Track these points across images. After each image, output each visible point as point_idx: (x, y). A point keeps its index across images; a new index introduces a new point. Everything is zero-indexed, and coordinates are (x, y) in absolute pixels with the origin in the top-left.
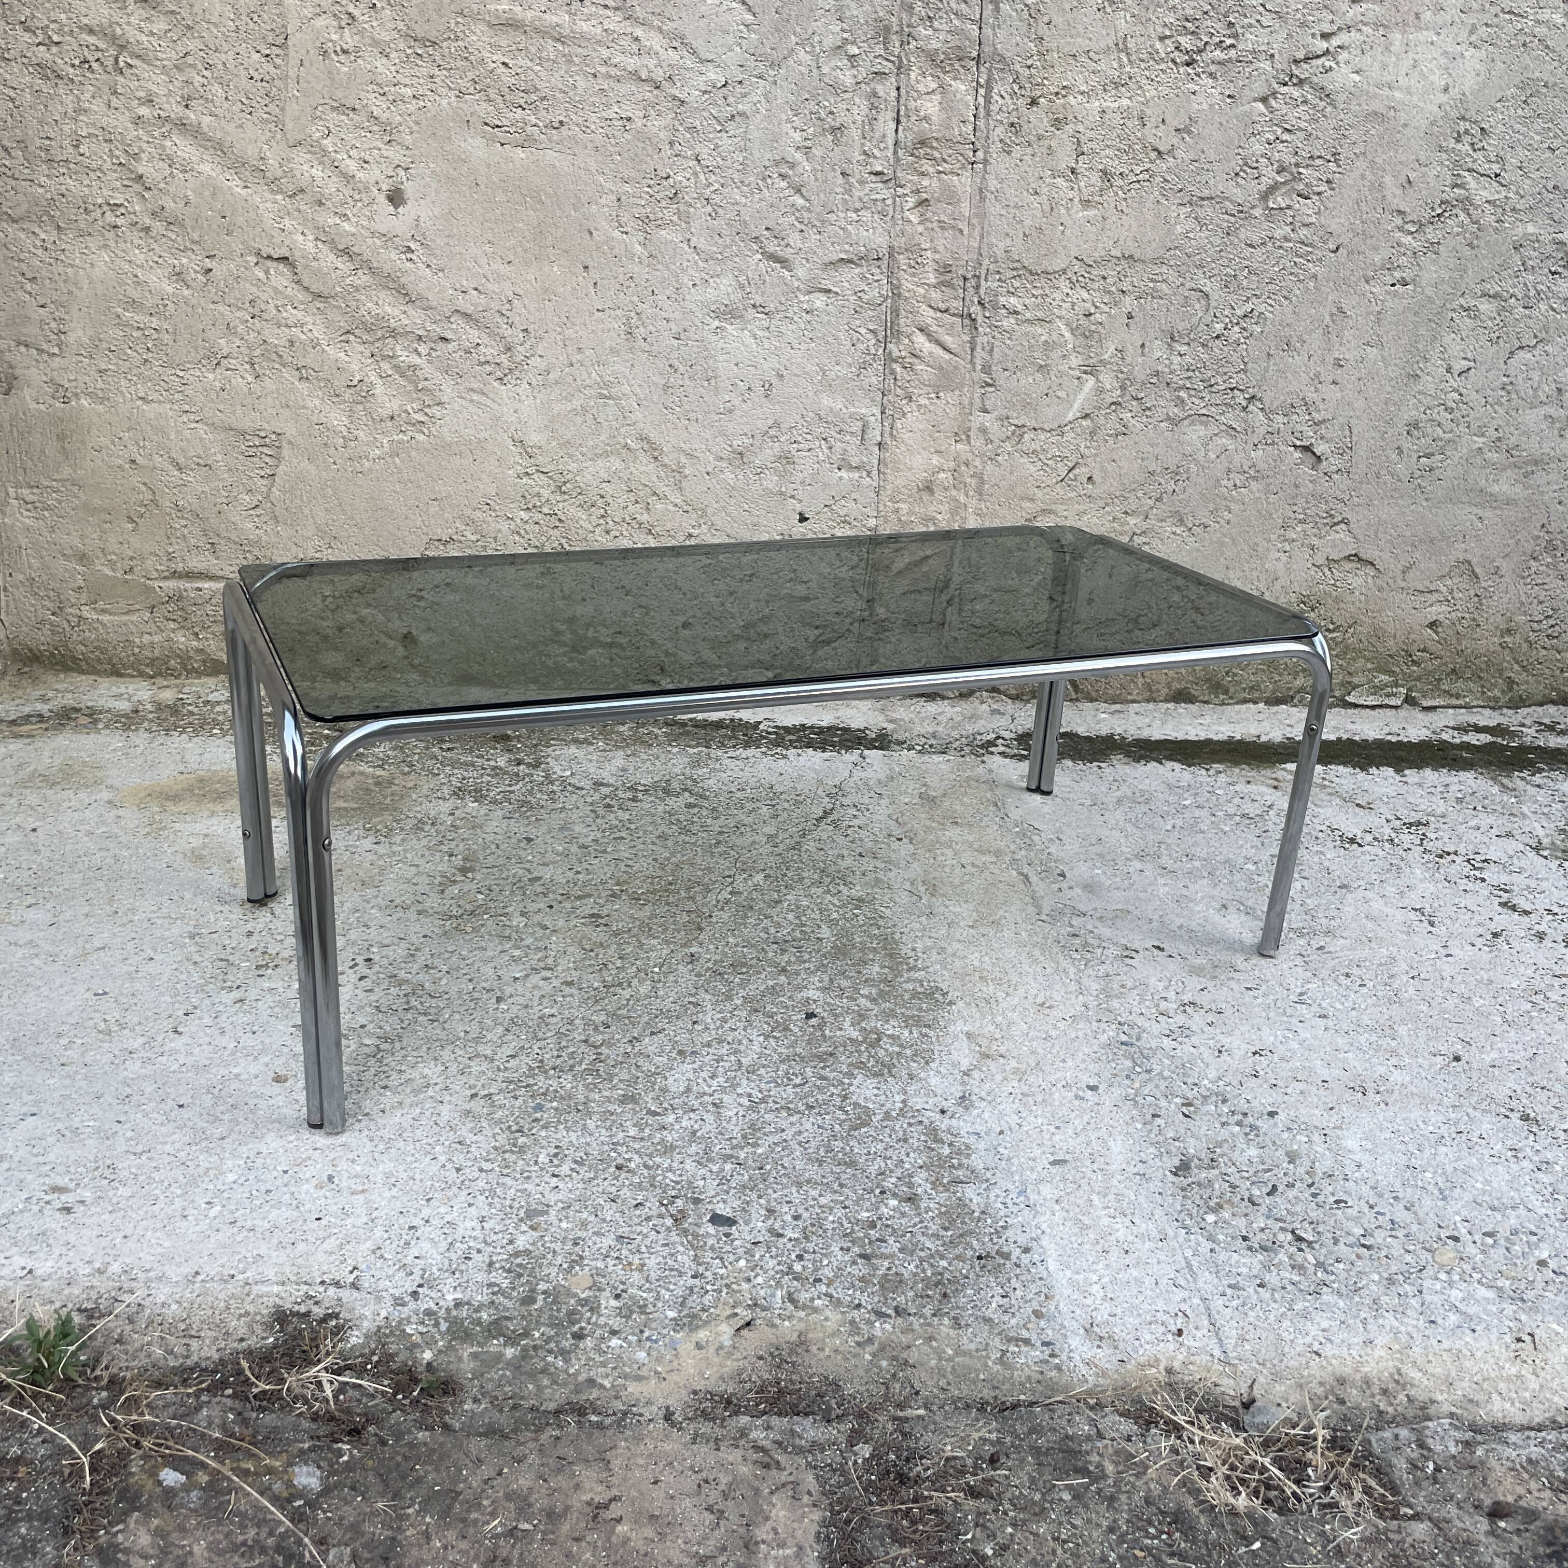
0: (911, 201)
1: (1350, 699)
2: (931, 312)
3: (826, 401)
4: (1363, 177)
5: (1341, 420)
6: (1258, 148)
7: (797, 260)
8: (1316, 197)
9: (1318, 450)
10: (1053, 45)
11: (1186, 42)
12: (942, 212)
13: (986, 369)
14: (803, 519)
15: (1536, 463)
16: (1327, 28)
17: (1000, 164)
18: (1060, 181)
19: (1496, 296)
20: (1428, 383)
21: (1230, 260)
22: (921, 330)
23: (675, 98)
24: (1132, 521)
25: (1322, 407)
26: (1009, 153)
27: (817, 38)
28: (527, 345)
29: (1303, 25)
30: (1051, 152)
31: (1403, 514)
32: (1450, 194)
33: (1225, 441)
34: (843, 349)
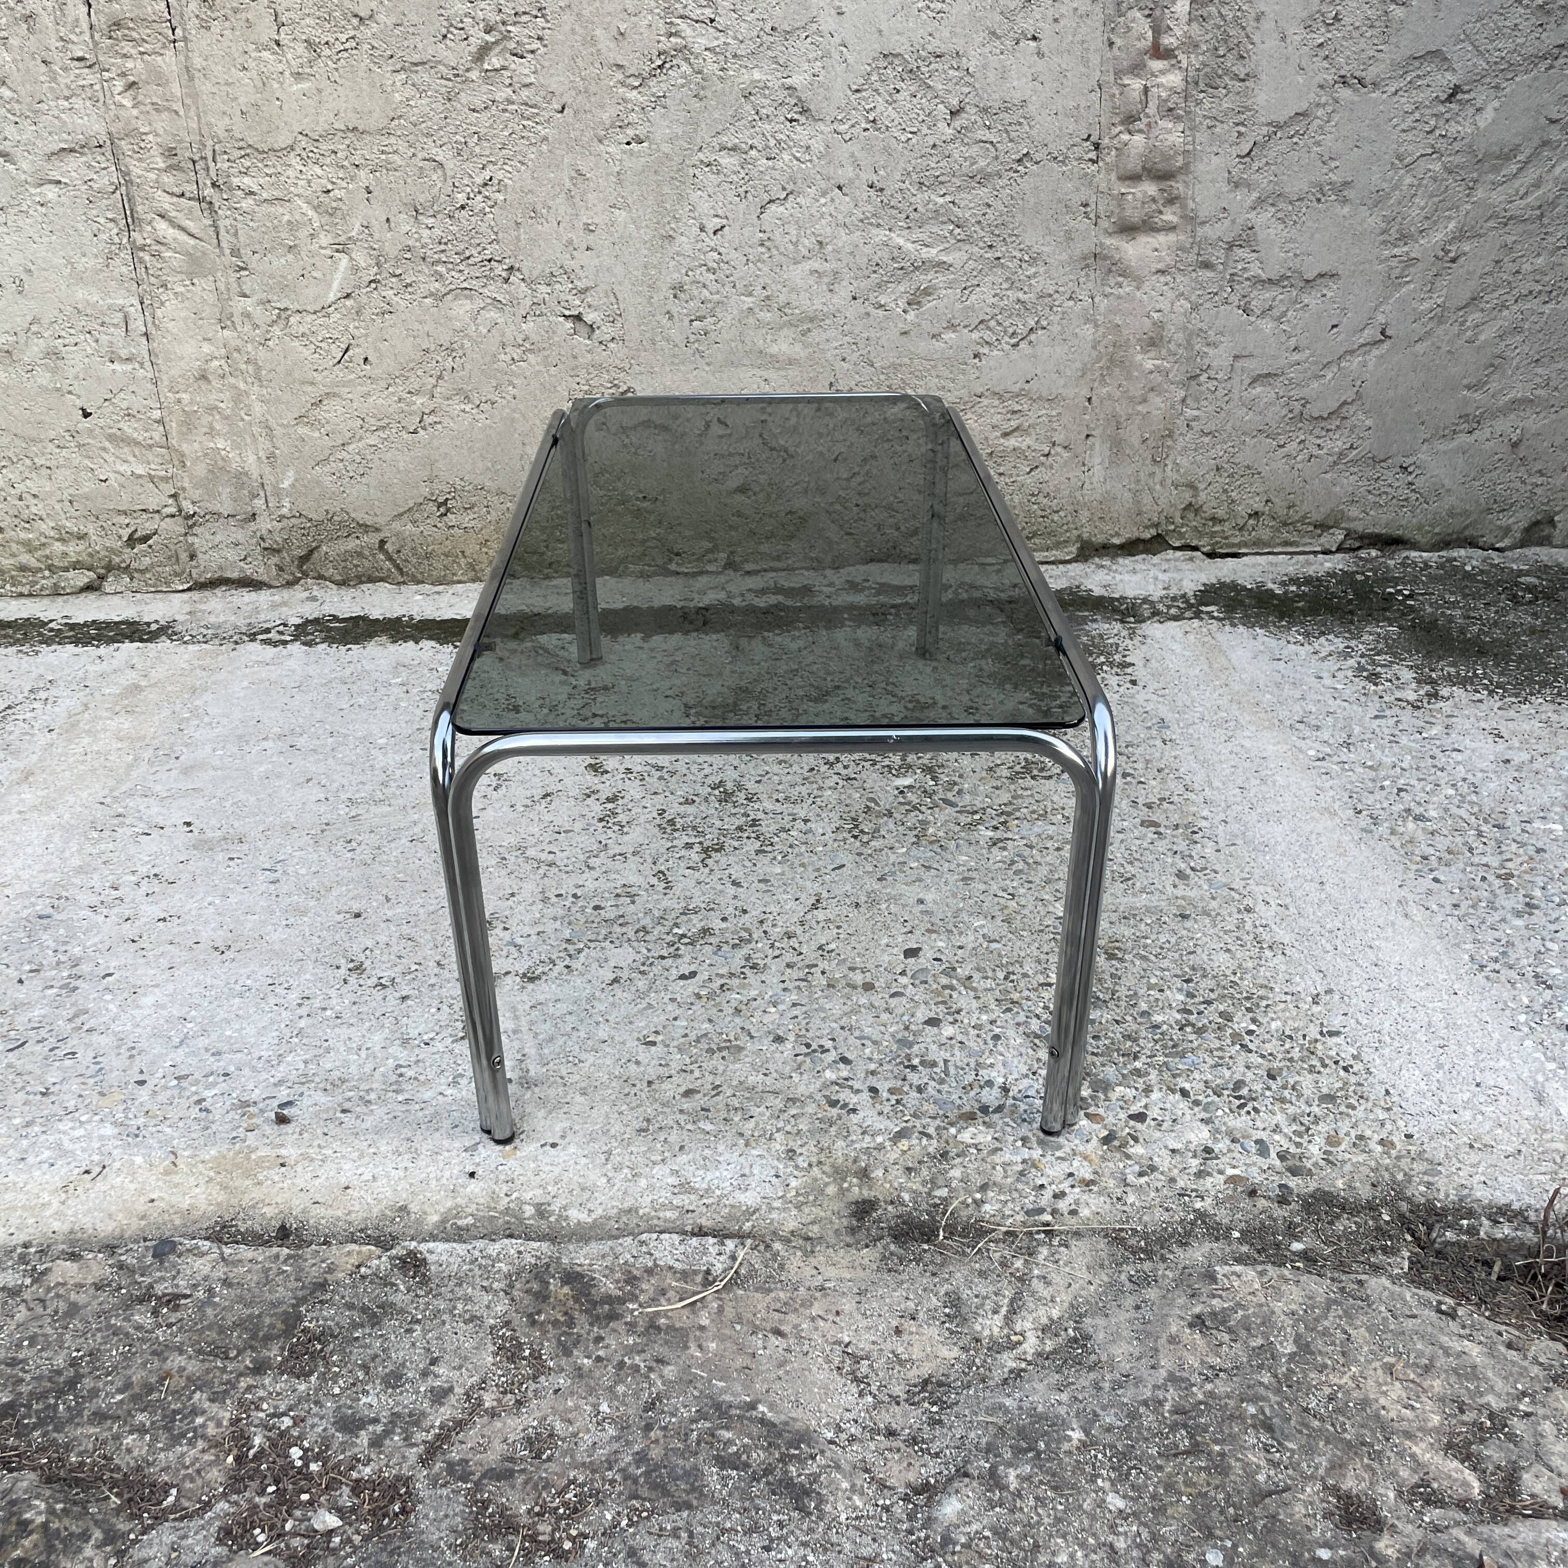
0: (119, 85)
1: (673, 567)
2: (168, 198)
3: (80, 294)
4: (573, 31)
5: (603, 287)
7: (18, 152)
8: (530, 56)
9: (589, 317)
12: (151, 93)
13: (235, 253)
14: (86, 415)
15: (811, 320)
17: (201, 42)
18: (265, 54)
19: (734, 149)
20: (684, 243)
21: (457, 126)
22: (162, 216)
24: (419, 400)
25: (581, 273)
26: (208, 29)
30: (249, 24)
31: (687, 380)
32: (667, 44)
33: (493, 314)
34: (87, 241)
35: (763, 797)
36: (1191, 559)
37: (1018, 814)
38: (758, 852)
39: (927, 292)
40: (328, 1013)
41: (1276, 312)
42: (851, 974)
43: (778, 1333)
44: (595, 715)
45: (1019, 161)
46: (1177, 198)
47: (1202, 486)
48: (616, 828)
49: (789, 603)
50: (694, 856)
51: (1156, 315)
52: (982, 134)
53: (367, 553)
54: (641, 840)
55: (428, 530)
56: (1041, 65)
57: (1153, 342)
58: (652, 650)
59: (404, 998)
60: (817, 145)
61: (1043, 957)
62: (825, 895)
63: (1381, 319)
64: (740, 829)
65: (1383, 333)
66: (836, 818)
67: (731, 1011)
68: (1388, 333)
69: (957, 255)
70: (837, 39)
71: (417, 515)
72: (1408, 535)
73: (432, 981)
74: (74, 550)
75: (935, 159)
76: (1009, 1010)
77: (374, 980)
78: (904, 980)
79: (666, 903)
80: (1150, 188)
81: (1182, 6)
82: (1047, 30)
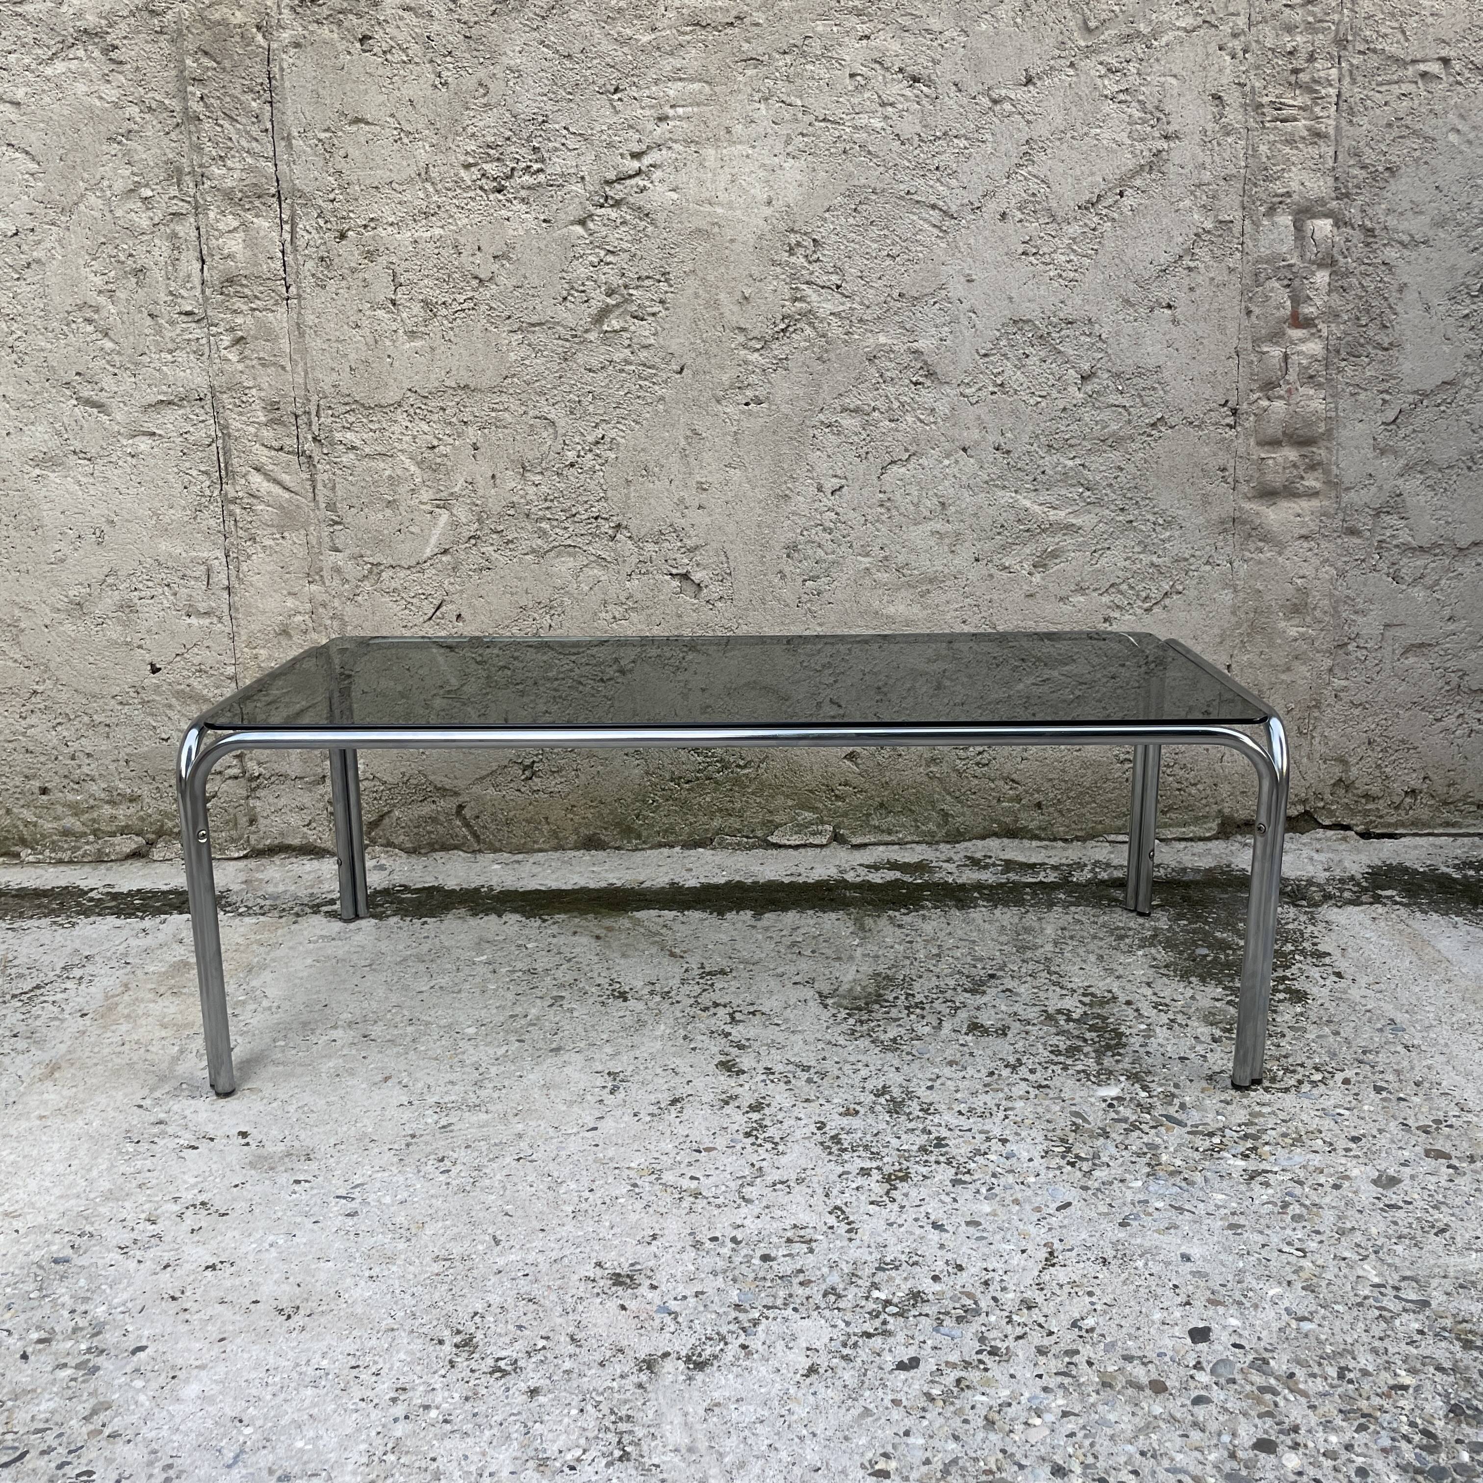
0: (227, 340)
1: (773, 839)
2: (266, 451)
3: (164, 546)
4: (697, 295)
5: (714, 545)
6: (582, 271)
7: (114, 403)
8: (651, 319)
9: (697, 576)
10: (353, 178)
11: (491, 168)
12: (260, 349)
13: (331, 507)
14: (155, 670)
15: (931, 581)
16: (636, 148)
17: (315, 300)
18: (380, 313)
19: (856, 410)
20: (800, 503)
21: (572, 386)
22: (257, 469)
25: (692, 533)
26: (324, 287)
27: (106, 183)
29: (610, 145)
30: (366, 284)
32: (791, 308)
33: (596, 572)
34: (176, 492)
35: (942, 1107)
36: (1345, 839)
37: (1266, 1138)
38: (955, 1182)
39: (1054, 555)
40: (433, 1413)
41: (1428, 581)
42: (1129, 1367)
44: (716, 1005)
45: (1153, 425)
46: (1320, 463)
47: (1353, 760)
48: (769, 1146)
49: (908, 878)
50: (875, 1186)
51: (1299, 581)
52: (1114, 398)
53: (442, 818)
54: (803, 1163)
55: (511, 795)
56: (1176, 332)
57: (1297, 609)
58: (767, 929)
60: (943, 408)
61: (1377, 1343)
62: (1057, 1245)
64: (923, 1149)
66: (1040, 1138)
67: (981, 1422)
69: (1087, 517)
70: (966, 305)
71: (500, 779)
73: (568, 1365)
74: (124, 813)
75: (1065, 422)
76: (1361, 1428)
77: (490, 1362)
78: (1203, 1377)
79: (854, 1253)
80: (1291, 454)
81: (1322, 277)
82: (1182, 298)
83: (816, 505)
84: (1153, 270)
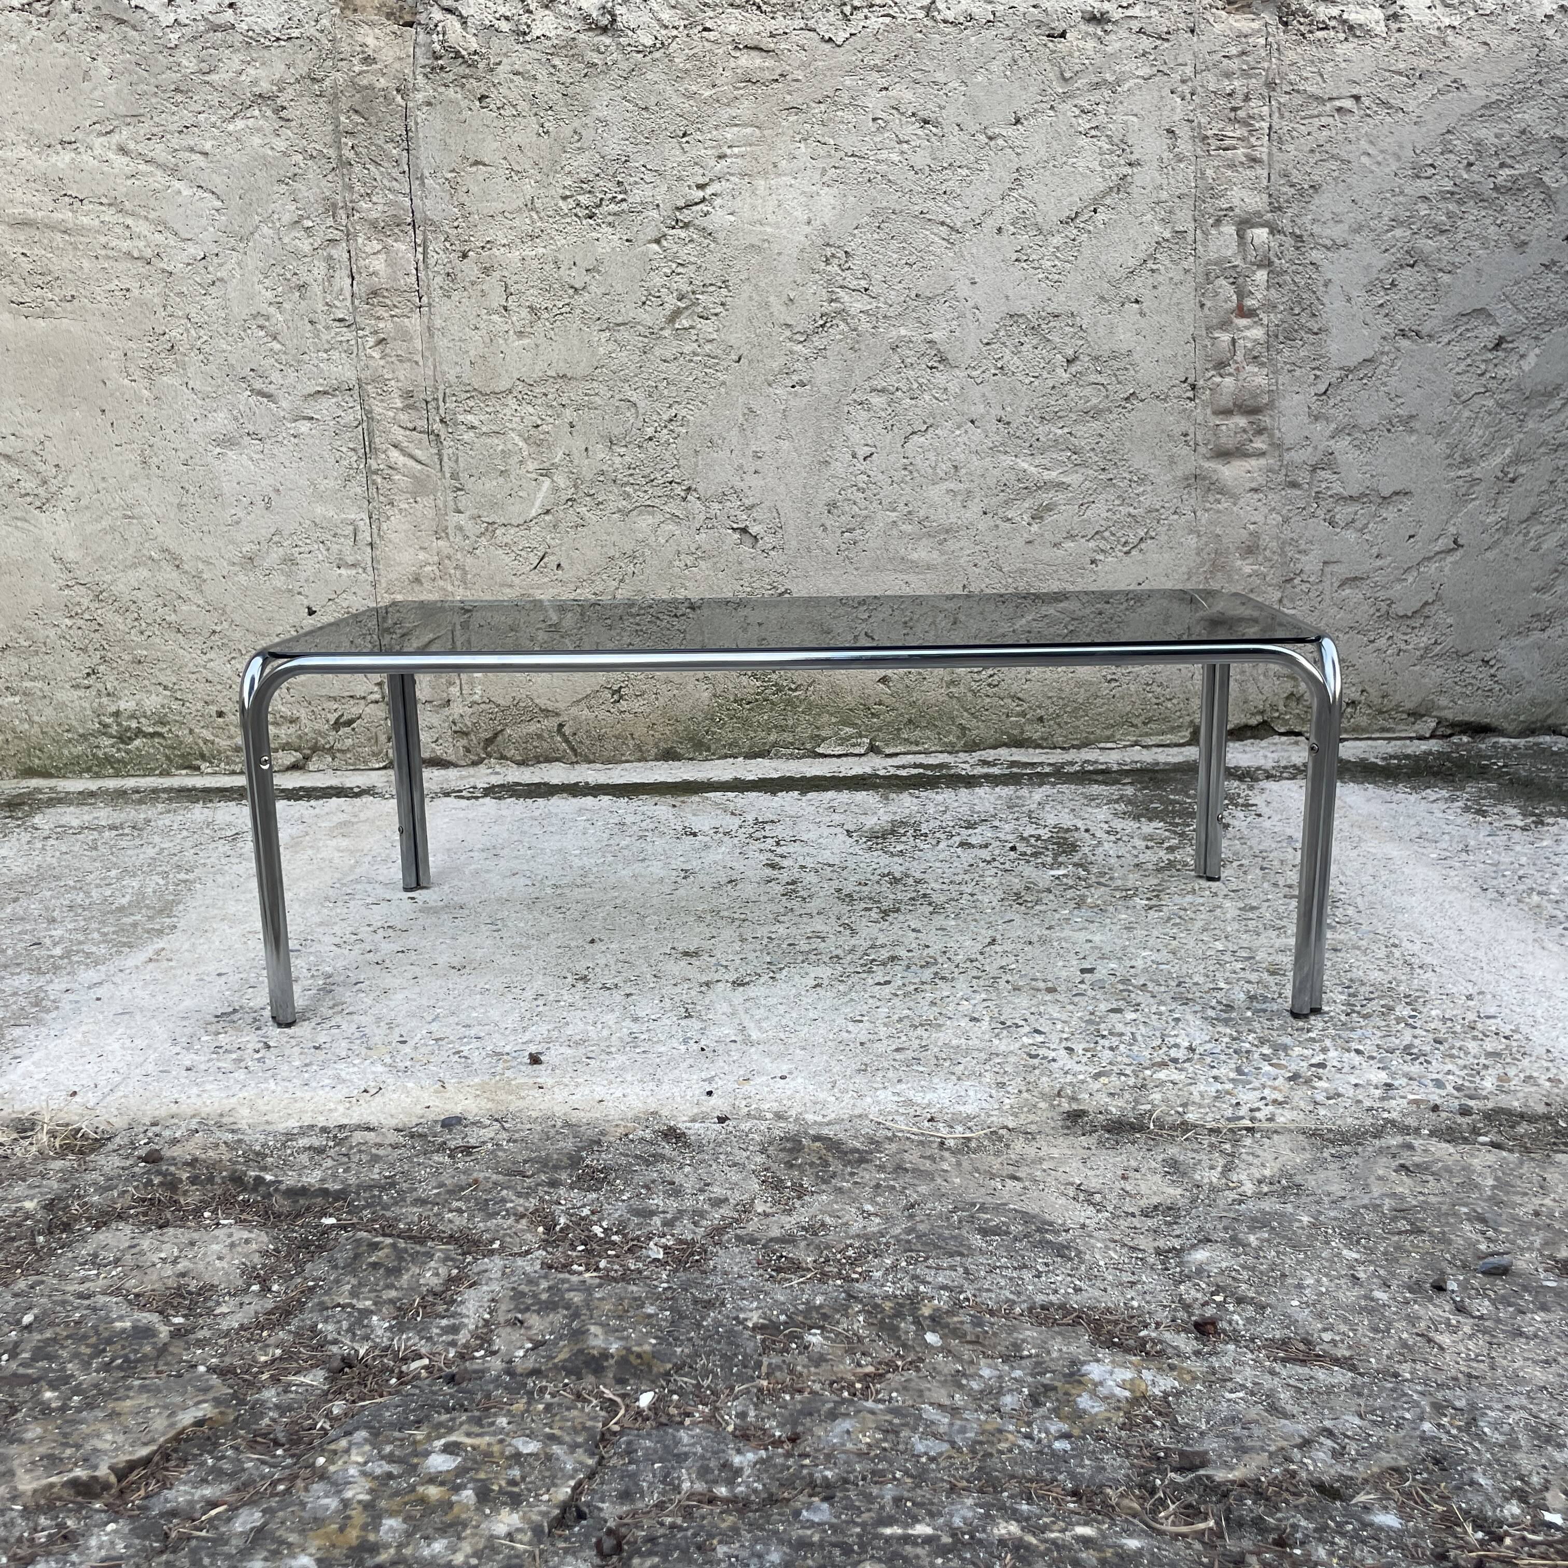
0: (371, 341)
1: (820, 750)
2: (402, 431)
3: (319, 510)
4: (751, 298)
5: (767, 503)
6: (657, 280)
7: (281, 394)
8: (714, 318)
9: (753, 530)
10: (473, 209)
11: (584, 199)
12: (398, 348)
13: (455, 476)
14: (311, 612)
15: (947, 532)
16: (701, 181)
17: (443, 307)
18: (495, 317)
19: (883, 390)
20: (838, 468)
21: (650, 374)
22: (395, 446)
23: (164, 271)
25: (749, 493)
26: (449, 297)
27: (276, 216)
28: (60, 478)
29: (679, 179)
30: (483, 294)
31: (838, 583)
32: (828, 308)
33: (671, 527)
34: (329, 466)
35: (930, 881)
36: (1296, 743)
37: (1168, 891)
38: (932, 913)
39: (1049, 508)
40: (562, 1003)
41: (1358, 525)
42: (1034, 983)
43: (1014, 1178)
44: (766, 837)
45: (1127, 399)
46: (1265, 429)
48: (799, 899)
49: (930, 773)
50: (874, 915)
51: (1251, 527)
52: (1094, 378)
53: (546, 735)
54: (823, 906)
55: (602, 715)
56: (1143, 322)
57: (1250, 550)
58: (810, 800)
59: (628, 995)
60: (954, 388)
61: (1209, 973)
62: (999, 937)
63: (1453, 530)
64: (913, 899)
65: (1455, 542)
66: (1000, 893)
67: (927, 1003)
68: (1460, 541)
69: (1075, 476)
70: (971, 303)
71: (593, 702)
72: (1495, 723)
73: (652, 985)
74: (285, 732)
75: (1054, 398)
76: (1184, 1004)
77: (599, 985)
78: (1084, 986)
79: (854, 942)
80: (1241, 421)
81: (1261, 276)
82: (1147, 295)
83: (851, 469)
84: (1123, 272)
